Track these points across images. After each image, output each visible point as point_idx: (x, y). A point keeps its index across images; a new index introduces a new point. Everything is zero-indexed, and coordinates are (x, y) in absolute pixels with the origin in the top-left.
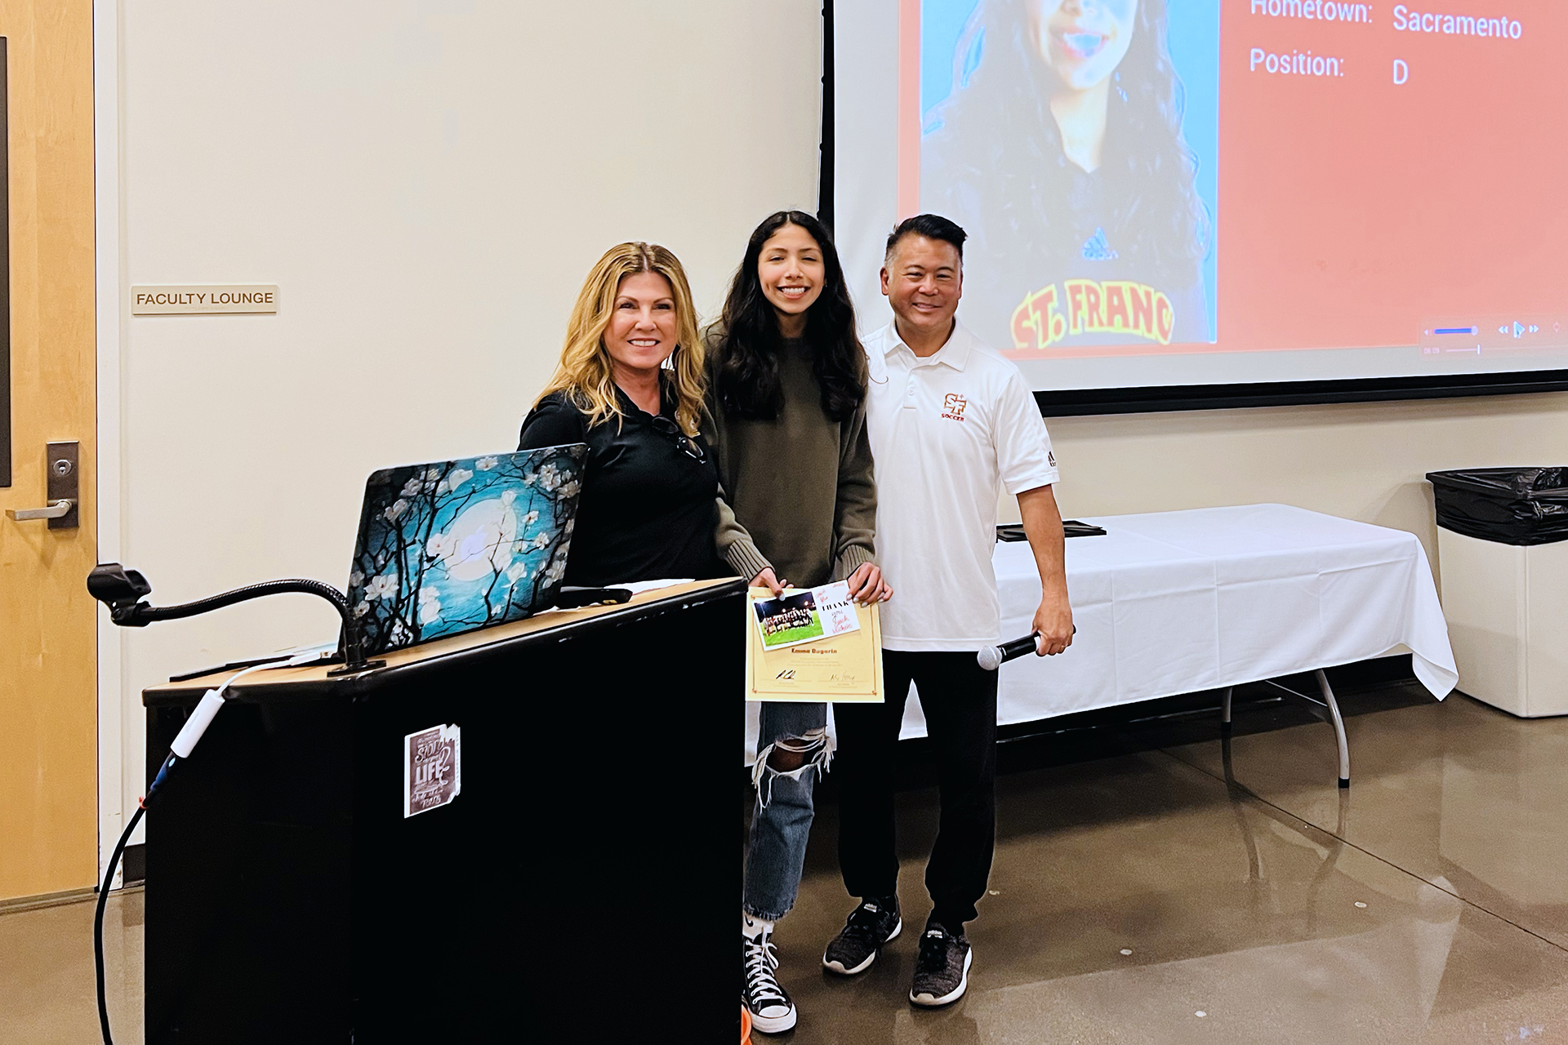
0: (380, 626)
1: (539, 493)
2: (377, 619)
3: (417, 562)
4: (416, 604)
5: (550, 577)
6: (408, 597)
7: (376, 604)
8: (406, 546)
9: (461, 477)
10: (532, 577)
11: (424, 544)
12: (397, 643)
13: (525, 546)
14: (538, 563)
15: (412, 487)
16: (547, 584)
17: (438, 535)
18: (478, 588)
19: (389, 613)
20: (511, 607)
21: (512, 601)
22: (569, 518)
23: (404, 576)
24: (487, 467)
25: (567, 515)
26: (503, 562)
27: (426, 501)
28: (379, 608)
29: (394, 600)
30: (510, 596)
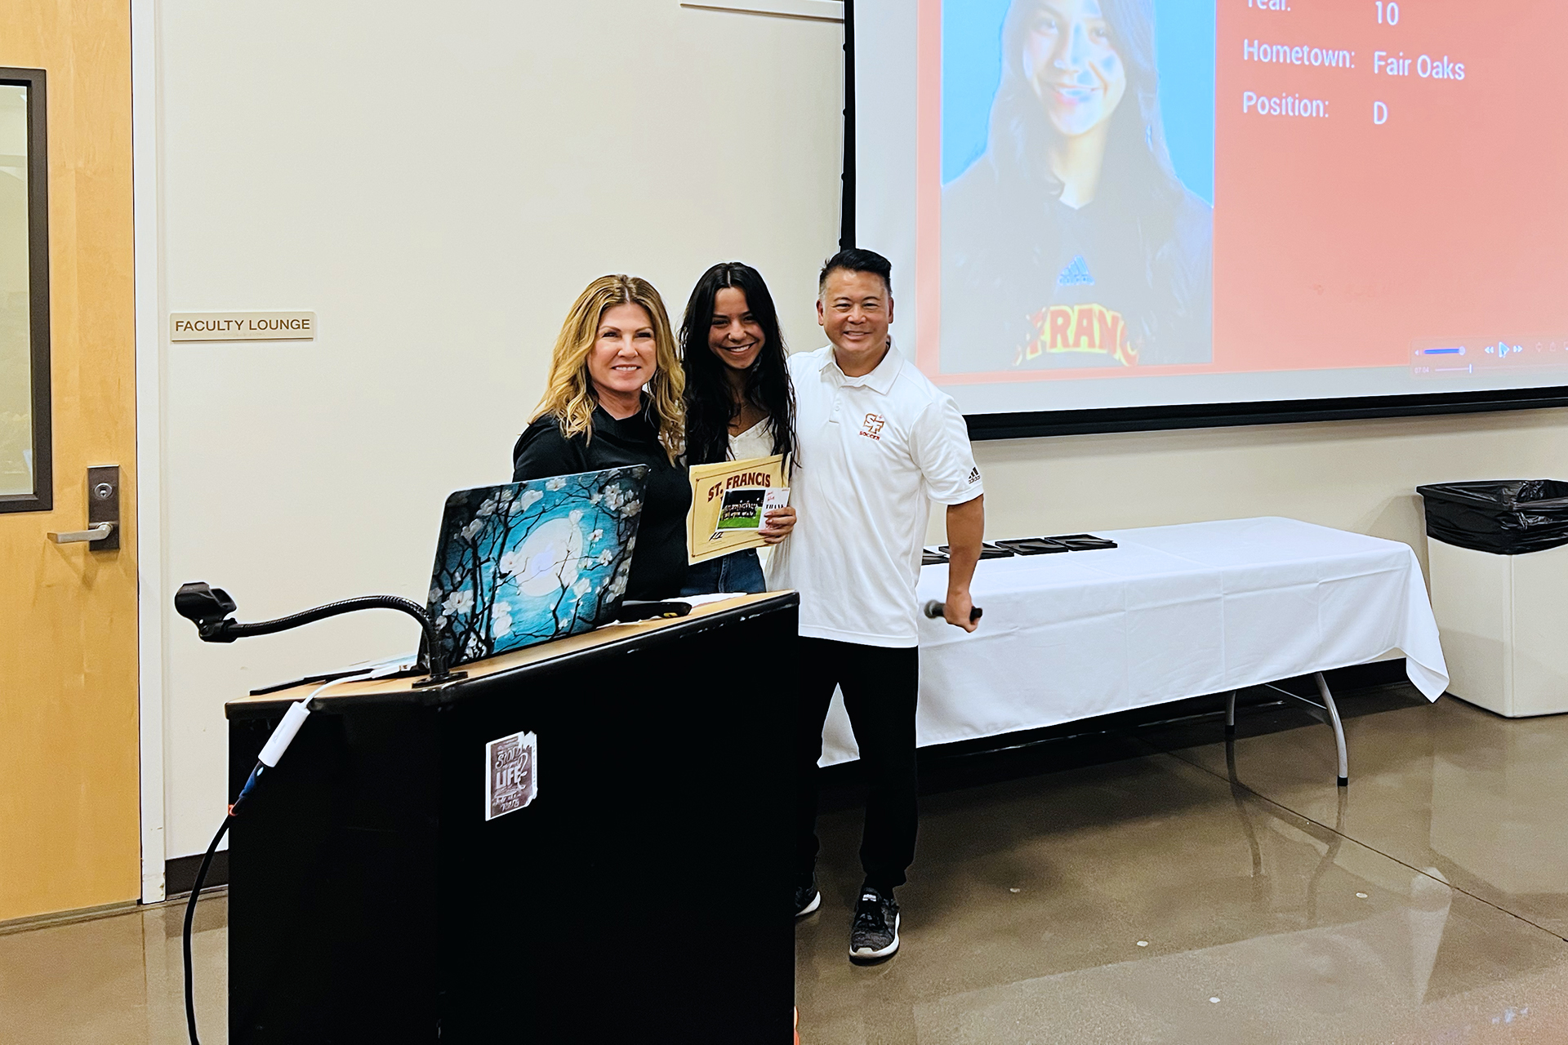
0: (457, 640)
1: (604, 512)
2: (453, 634)
3: (491, 578)
4: (489, 618)
5: (613, 592)
6: (482, 612)
7: (453, 619)
8: (481, 563)
9: (532, 497)
10: (597, 592)
11: (498, 562)
12: (472, 656)
13: (590, 563)
14: (601, 579)
15: (487, 507)
16: (610, 598)
17: (511, 553)
18: (546, 603)
19: (465, 627)
20: (577, 620)
21: (577, 615)
22: (631, 536)
23: (479, 593)
24: (556, 487)
26: (569, 578)
27: (500, 521)
28: (456, 623)
29: (469, 615)
30: (576, 610)
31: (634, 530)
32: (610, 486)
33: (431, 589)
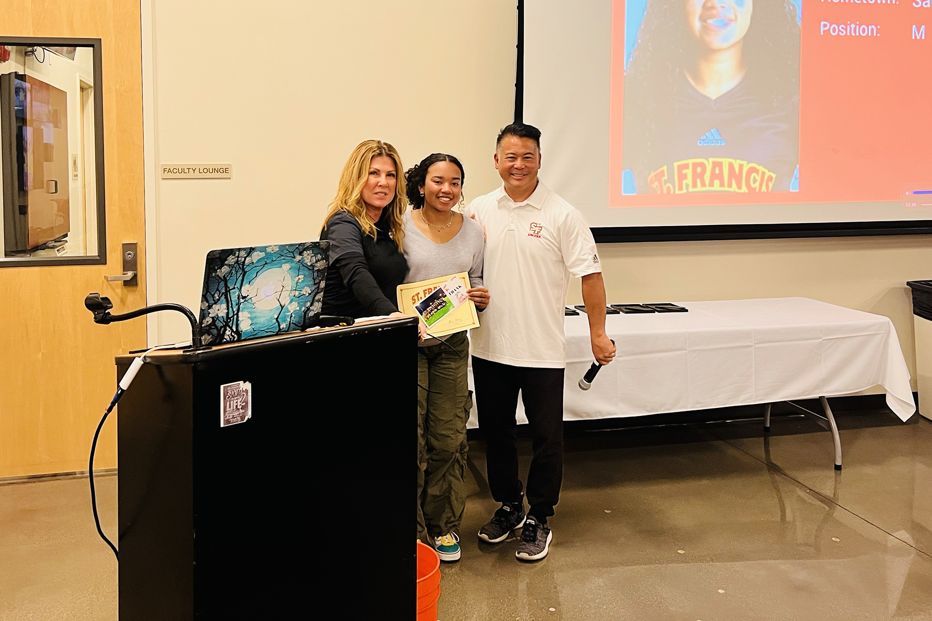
0: (219, 331)
1: (304, 266)
2: (216, 327)
3: (236, 299)
4: (237, 320)
5: (313, 310)
6: (233, 316)
7: (216, 319)
8: (230, 290)
9: (258, 256)
10: (303, 310)
11: (240, 289)
12: (229, 339)
13: (297, 293)
14: (306, 302)
15: (231, 260)
16: (311, 314)
17: (247, 285)
18: (272, 313)
19: (223, 324)
20: (291, 325)
21: (292, 322)
23: (230, 306)
24: (273, 251)
25: (320, 278)
26: (285, 301)
27: (240, 267)
28: (217, 321)
29: (225, 318)
30: (291, 319)
31: (323, 277)
32: (306, 251)
33: (202, 302)
